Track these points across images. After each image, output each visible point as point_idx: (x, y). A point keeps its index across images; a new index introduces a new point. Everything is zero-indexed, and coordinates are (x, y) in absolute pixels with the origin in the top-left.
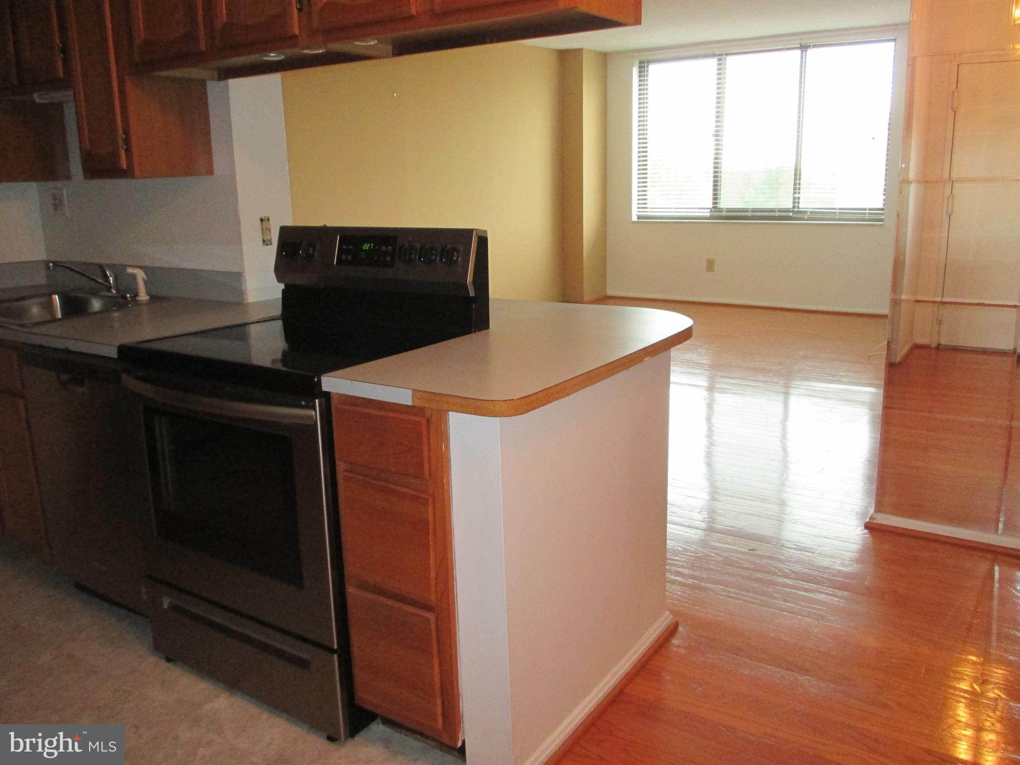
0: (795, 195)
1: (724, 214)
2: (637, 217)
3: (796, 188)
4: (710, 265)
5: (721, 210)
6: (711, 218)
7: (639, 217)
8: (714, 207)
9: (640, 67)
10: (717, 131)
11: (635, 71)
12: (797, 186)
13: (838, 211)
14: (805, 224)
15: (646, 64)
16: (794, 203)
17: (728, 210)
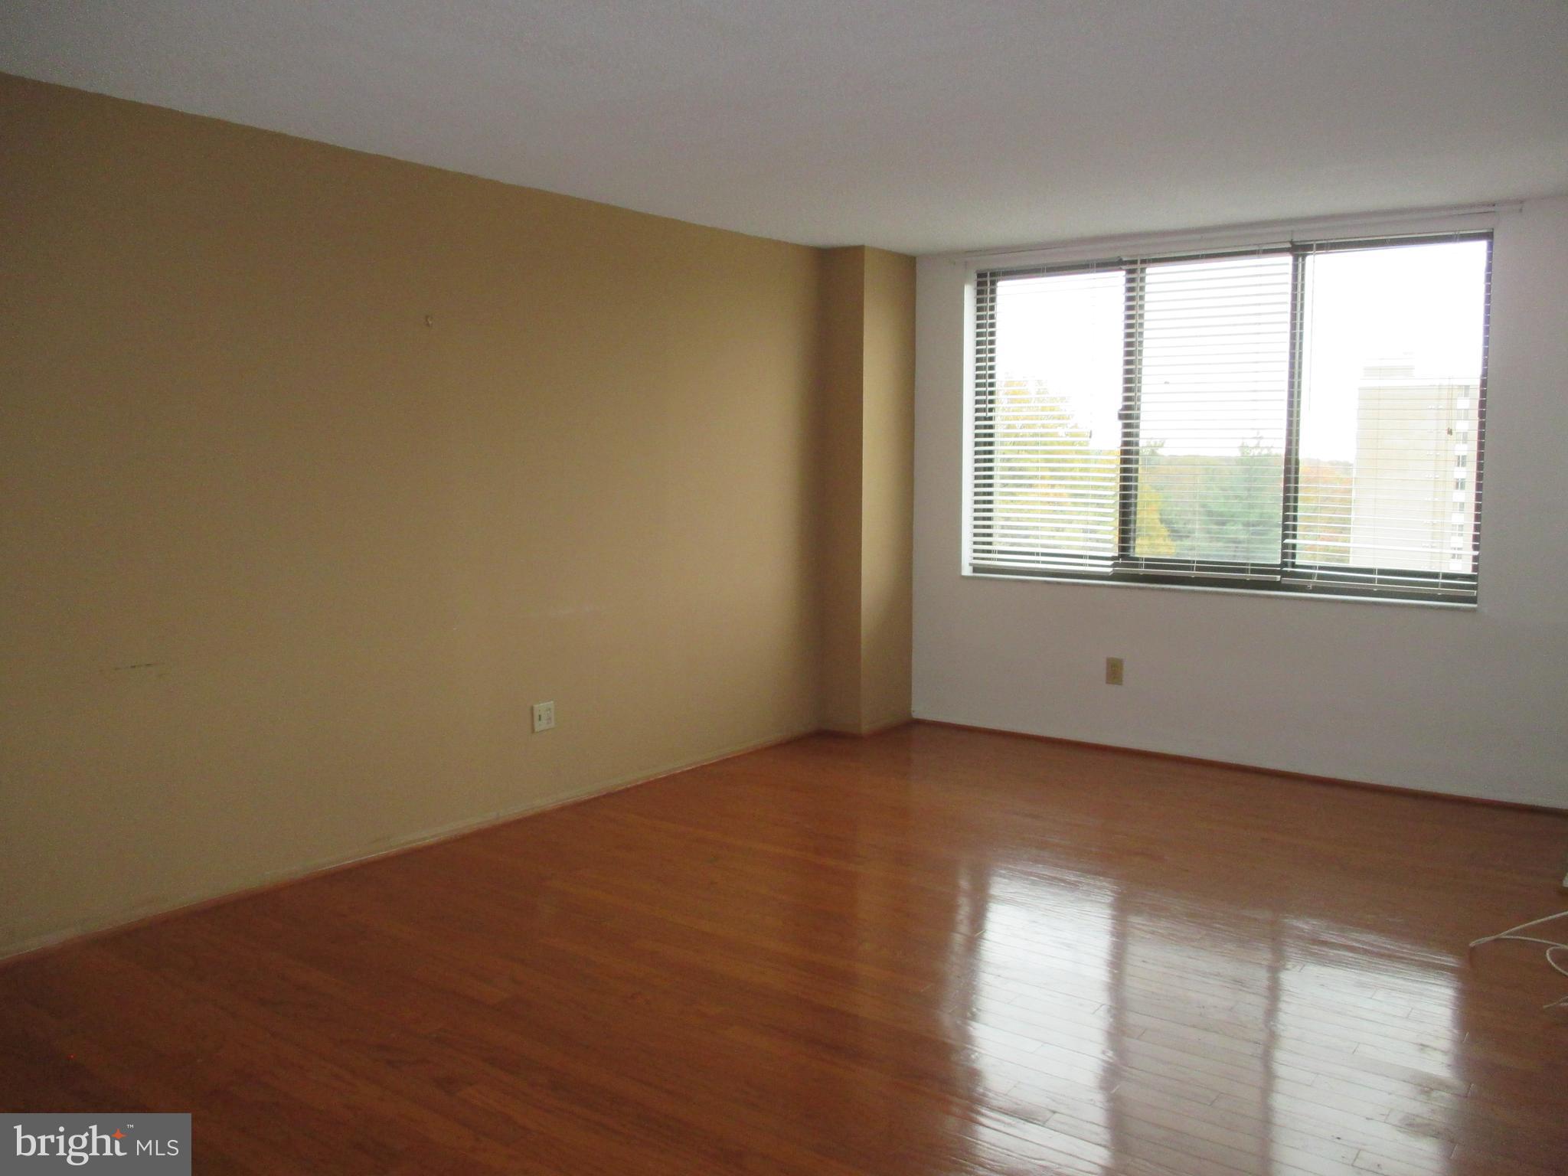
0: (1287, 541)
1: (1142, 571)
2: (971, 568)
3: (1289, 526)
4: (1114, 672)
5: (1135, 562)
6: (1114, 577)
7: (976, 569)
8: (1121, 556)
9: (979, 284)
10: (1126, 408)
11: (969, 294)
12: (1292, 495)
13: (1377, 576)
14: (1307, 599)
15: (988, 279)
16: (1284, 555)
17: (1152, 563)
